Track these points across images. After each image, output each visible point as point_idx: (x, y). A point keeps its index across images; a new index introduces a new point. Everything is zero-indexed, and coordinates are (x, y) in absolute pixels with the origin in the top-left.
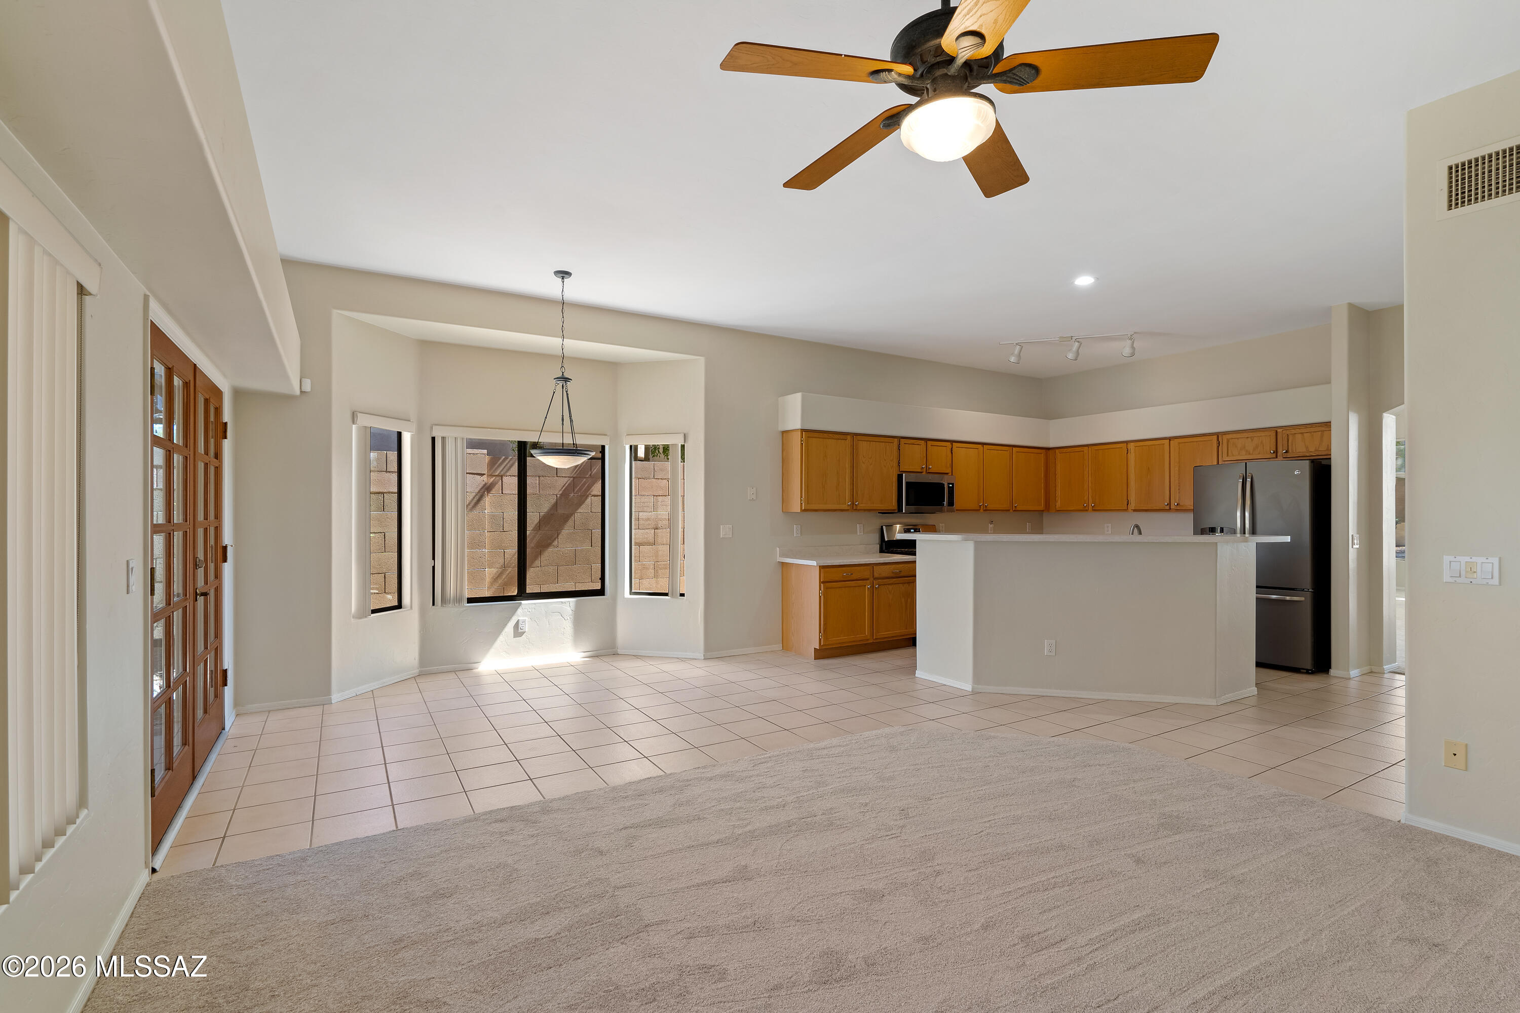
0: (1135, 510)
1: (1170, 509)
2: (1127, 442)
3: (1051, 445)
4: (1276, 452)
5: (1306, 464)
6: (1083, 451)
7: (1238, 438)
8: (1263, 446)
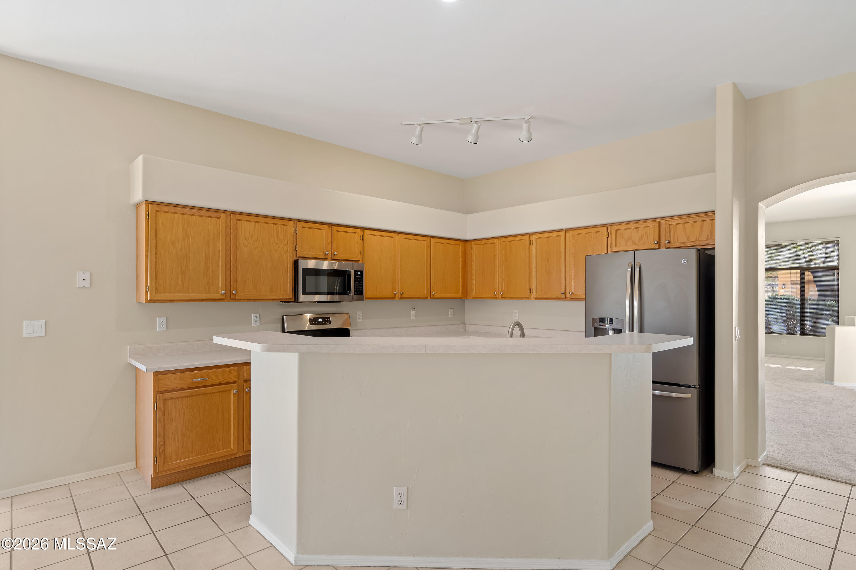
0: (536, 299)
1: (566, 298)
2: (530, 234)
3: (468, 238)
4: (659, 242)
5: (693, 254)
6: (494, 243)
7: (625, 229)
8: (648, 237)
